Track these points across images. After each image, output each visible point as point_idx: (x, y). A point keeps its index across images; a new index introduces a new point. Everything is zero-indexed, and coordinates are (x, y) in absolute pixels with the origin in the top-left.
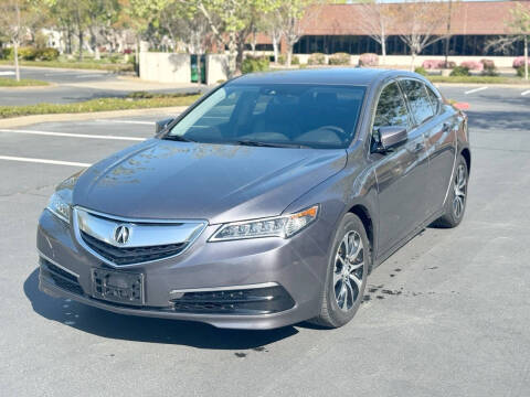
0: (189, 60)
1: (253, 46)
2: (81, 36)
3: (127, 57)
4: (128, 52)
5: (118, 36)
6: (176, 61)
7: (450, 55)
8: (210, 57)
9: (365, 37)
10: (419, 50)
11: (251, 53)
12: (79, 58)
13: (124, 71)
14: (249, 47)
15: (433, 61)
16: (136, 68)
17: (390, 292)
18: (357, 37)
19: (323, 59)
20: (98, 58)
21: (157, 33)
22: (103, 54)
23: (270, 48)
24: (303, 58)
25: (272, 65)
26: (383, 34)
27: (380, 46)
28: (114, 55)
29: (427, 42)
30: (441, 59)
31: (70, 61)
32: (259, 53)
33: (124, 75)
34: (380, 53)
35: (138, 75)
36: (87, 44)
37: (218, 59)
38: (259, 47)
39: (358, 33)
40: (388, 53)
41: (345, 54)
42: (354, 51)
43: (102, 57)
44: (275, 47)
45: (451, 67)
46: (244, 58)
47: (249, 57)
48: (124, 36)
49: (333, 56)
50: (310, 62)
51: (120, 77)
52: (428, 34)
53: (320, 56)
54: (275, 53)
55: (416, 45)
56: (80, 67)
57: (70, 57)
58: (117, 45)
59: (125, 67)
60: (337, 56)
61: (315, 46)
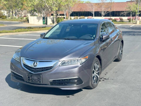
0: (42, 18)
1: (59, 15)
2: (13, 12)
3: (25, 18)
4: (25, 16)
5: (22, 12)
6: (39, 18)
7: (111, 16)
8: (48, 17)
9: (89, 12)
10: (104, 15)
11: (58, 16)
12: (12, 18)
13: (24, 21)
14: (58, 15)
15: (107, 18)
16: (28, 21)
17: (106, 79)
18: (86, 12)
19: (78, 18)
20: (17, 18)
21: (33, 11)
22: (18, 17)
23: (63, 15)
24: (73, 18)
25: (64, 20)
26: (93, 11)
27: (93, 14)
28: (21, 17)
29: (106, 13)
30: (109, 17)
31: (9, 19)
32: (60, 17)
33: (24, 22)
34: (93, 16)
35: (29, 22)
36: (14, 15)
37: (50, 18)
38: (60, 15)
39: (87, 11)
40: (95, 16)
41: (83, 17)
42: (86, 16)
43: (18, 18)
44: (65, 15)
45: (111, 20)
46: (57, 18)
47: (58, 18)
48: (24, 12)
49: (80, 17)
51: (23, 23)
52: (106, 11)
53: (77, 17)
54: (65, 16)
55: (103, 14)
56: (13, 21)
57: (10, 18)
58: (22, 15)
59: (25, 20)
60: (81, 17)
61: (75, 14)
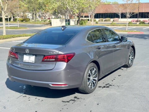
0: (65, 21)
1: (83, 16)
2: (36, 15)
3: (48, 20)
5: (46, 14)
6: (61, 21)
7: (139, 18)
8: (71, 20)
9: (115, 13)
10: (129, 17)
11: (83, 18)
12: (35, 21)
14: (82, 17)
15: (134, 20)
16: (51, 23)
17: (111, 85)
18: (113, 13)
19: (103, 20)
20: (40, 21)
21: (57, 13)
22: (42, 19)
24: (97, 20)
25: (88, 22)
26: (120, 12)
27: (119, 16)
28: (45, 20)
30: (136, 19)
34: (119, 18)
35: (51, 25)
36: (38, 17)
37: (73, 21)
38: (85, 17)
40: (121, 18)
41: (109, 18)
42: (112, 18)
43: (42, 20)
44: (89, 17)
45: (139, 22)
46: (80, 20)
47: (82, 20)
48: (48, 14)
49: (106, 19)
50: (99, 21)
51: (46, 26)
52: (132, 12)
53: (102, 19)
54: (89, 18)
55: (128, 15)
56: (36, 23)
57: (33, 20)
58: (46, 17)
59: (48, 23)
60: (107, 19)
61: (101, 16)
